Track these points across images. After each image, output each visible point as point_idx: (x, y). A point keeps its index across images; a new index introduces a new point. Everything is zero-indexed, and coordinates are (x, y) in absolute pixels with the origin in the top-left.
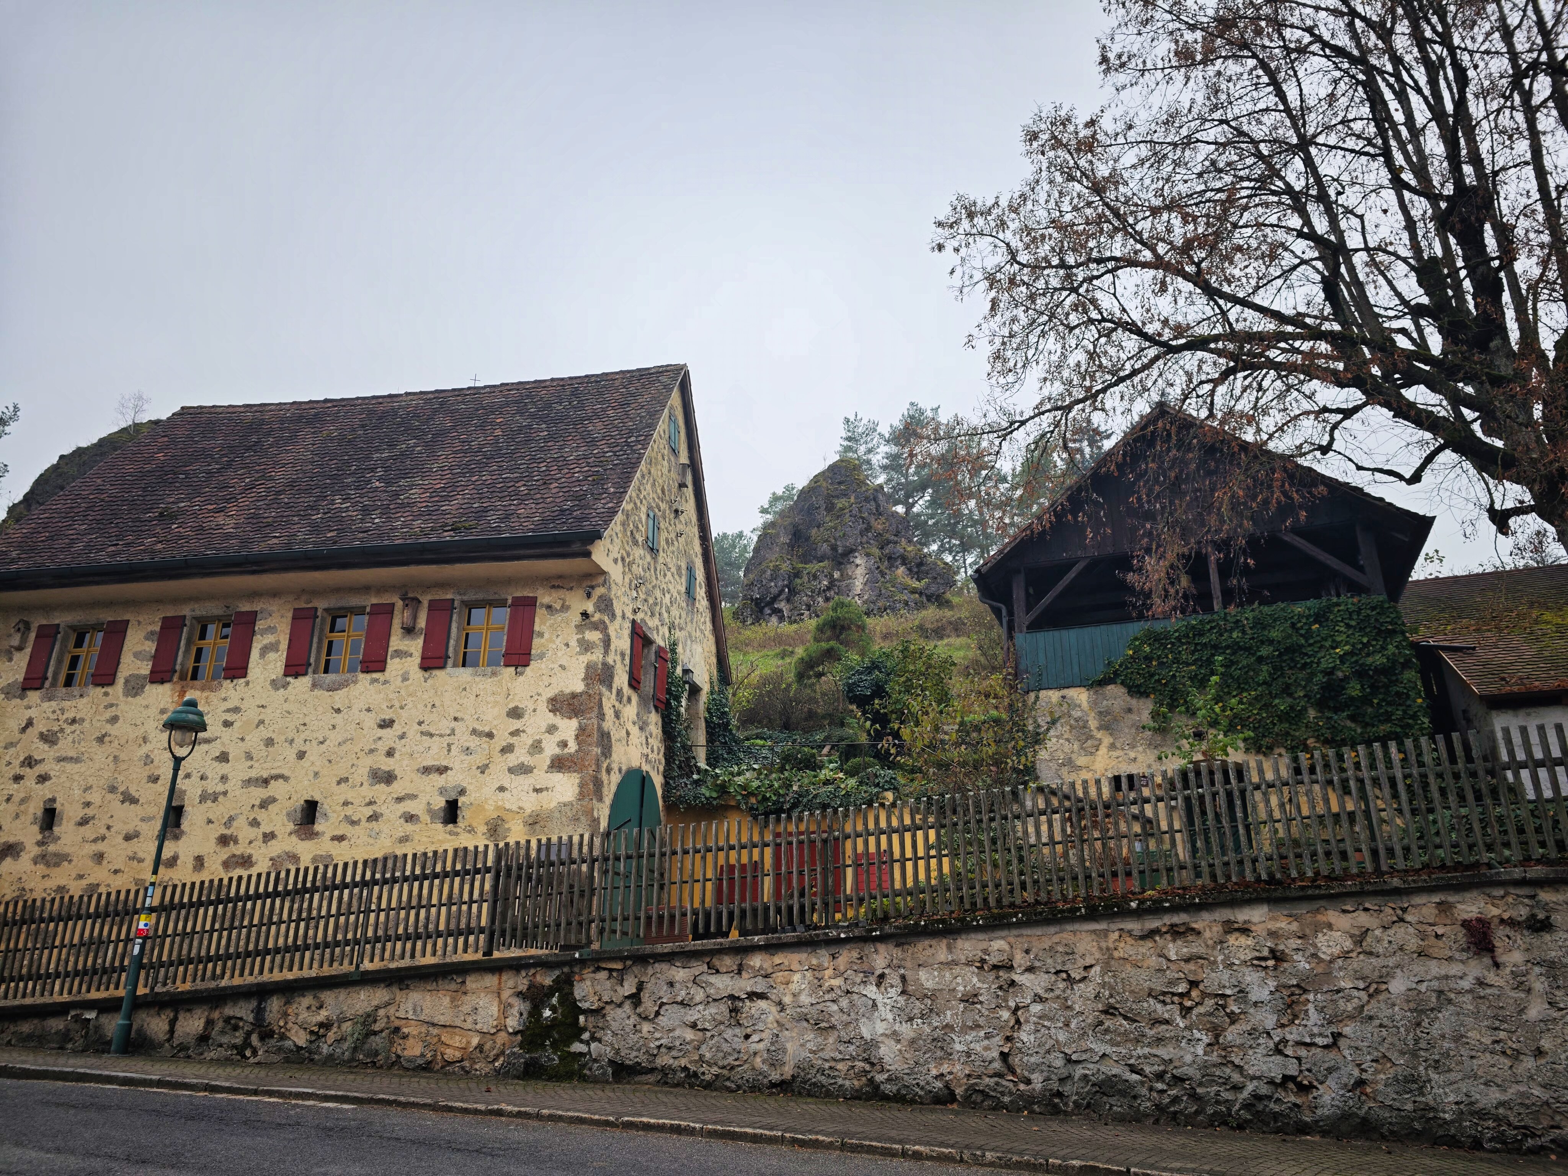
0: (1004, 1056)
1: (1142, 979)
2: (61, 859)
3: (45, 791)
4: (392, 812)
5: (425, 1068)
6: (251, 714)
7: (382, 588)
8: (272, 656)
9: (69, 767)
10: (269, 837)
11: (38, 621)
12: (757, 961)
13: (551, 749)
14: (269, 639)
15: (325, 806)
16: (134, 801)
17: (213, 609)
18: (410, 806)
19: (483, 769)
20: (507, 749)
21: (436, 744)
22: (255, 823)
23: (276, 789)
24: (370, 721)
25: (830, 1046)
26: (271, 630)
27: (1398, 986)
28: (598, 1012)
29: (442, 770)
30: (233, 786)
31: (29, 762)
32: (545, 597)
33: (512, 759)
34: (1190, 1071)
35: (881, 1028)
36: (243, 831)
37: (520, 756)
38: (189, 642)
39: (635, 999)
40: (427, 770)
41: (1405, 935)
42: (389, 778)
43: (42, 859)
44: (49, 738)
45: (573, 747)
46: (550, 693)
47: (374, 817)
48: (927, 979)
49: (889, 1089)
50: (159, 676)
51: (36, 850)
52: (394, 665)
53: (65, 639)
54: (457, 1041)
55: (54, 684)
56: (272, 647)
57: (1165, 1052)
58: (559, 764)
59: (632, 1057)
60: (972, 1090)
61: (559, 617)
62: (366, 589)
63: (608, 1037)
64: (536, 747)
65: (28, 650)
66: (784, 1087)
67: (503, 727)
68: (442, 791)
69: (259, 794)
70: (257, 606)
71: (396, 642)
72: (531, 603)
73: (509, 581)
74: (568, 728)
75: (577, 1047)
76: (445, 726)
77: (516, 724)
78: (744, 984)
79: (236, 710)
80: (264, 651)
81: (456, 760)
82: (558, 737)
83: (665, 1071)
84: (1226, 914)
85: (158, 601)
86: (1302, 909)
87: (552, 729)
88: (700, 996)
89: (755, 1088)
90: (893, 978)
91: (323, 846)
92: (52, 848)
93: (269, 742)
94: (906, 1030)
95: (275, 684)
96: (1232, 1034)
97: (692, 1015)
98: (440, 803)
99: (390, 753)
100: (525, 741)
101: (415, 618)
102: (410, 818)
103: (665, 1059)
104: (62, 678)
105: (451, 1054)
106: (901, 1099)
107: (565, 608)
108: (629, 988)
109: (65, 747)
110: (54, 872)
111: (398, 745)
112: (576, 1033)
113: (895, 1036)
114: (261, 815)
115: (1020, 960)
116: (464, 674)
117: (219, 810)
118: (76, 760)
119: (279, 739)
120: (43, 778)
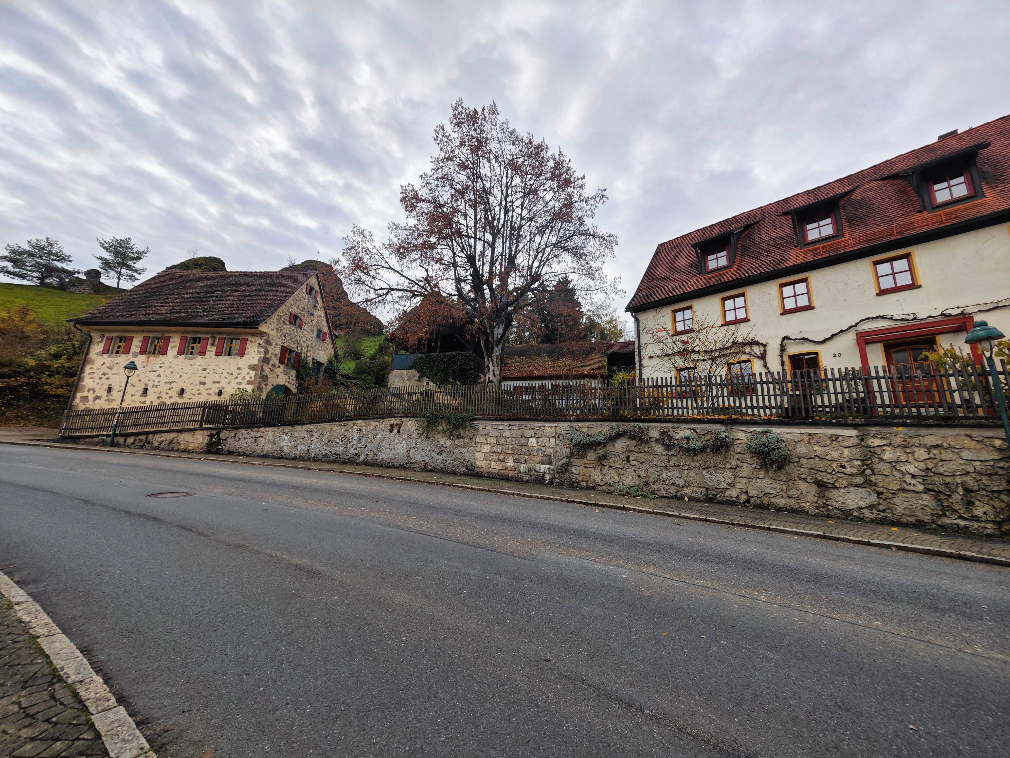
0: (308, 450)
1: (336, 435)
2: (113, 400)
3: (108, 382)
4: (204, 393)
5: (184, 451)
6: (168, 365)
7: (206, 333)
8: (174, 349)
9: (116, 376)
10: (171, 397)
11: (107, 335)
12: (262, 429)
13: (247, 378)
14: (173, 344)
15: (186, 390)
16: (134, 386)
17: (158, 335)
18: (209, 391)
19: (229, 383)
20: (236, 378)
21: (217, 375)
22: (167, 394)
23: (173, 385)
24: (200, 368)
25: (274, 447)
26: (174, 342)
27: (378, 436)
28: (225, 440)
29: (219, 382)
30: (162, 383)
31: (104, 374)
32: (250, 338)
33: (237, 381)
34: (340, 453)
35: (285, 444)
36: (164, 395)
37: (239, 380)
38: (151, 343)
39: (234, 437)
40: (214, 382)
41: (382, 427)
42: (204, 384)
43: (107, 400)
44: (110, 368)
45: (253, 378)
46: (249, 364)
47: (199, 394)
48: (296, 434)
49: (284, 456)
50: (142, 352)
51: (106, 398)
52: (207, 354)
53: (116, 340)
54: (193, 445)
55: (112, 353)
56: (175, 347)
57: (336, 449)
58: (249, 383)
59: (232, 450)
60: (300, 457)
61: (253, 344)
62: (202, 332)
63: (227, 445)
64: (244, 378)
65: (104, 343)
66: (263, 456)
67: (236, 372)
68: (218, 388)
69: (169, 386)
70: (170, 335)
71: (209, 347)
72: (247, 340)
73: (241, 333)
74: (253, 373)
75: (220, 447)
76: (220, 371)
77: (239, 372)
78: (258, 435)
79: (163, 363)
80: (172, 348)
81: (223, 380)
82: (250, 375)
83: (239, 452)
84: (354, 422)
85: (143, 331)
86: (367, 421)
87: (248, 373)
88: (248, 436)
89: (258, 456)
90: (289, 434)
91: (185, 400)
92: (110, 397)
93: (172, 373)
94: (290, 444)
95: (174, 357)
96: (349, 446)
97: (246, 441)
98: (217, 391)
99: (205, 377)
100: (241, 376)
101: (214, 341)
102: (209, 394)
103: (240, 450)
104: (115, 351)
105: (191, 448)
106: (286, 458)
107: (255, 342)
108: (233, 434)
109: (114, 370)
110: (111, 404)
111: (207, 375)
112: (220, 444)
113: (287, 446)
114: (169, 392)
115: (315, 430)
116: (227, 357)
117: (157, 390)
118: (118, 374)
119: (175, 372)
120: (108, 379)
